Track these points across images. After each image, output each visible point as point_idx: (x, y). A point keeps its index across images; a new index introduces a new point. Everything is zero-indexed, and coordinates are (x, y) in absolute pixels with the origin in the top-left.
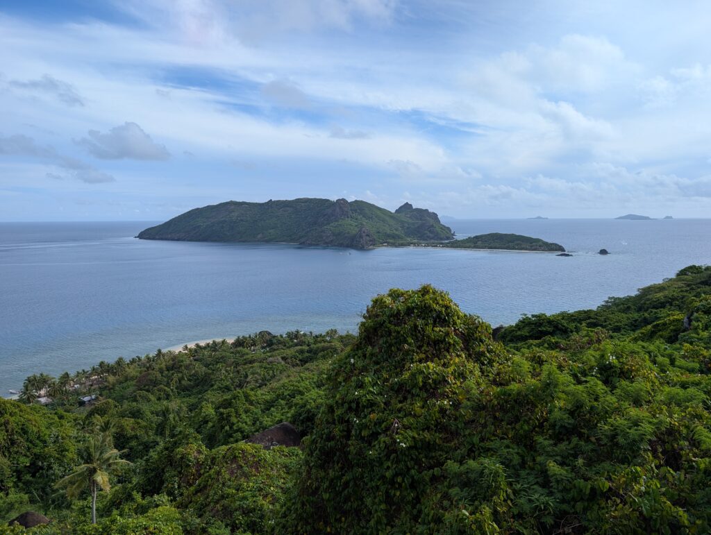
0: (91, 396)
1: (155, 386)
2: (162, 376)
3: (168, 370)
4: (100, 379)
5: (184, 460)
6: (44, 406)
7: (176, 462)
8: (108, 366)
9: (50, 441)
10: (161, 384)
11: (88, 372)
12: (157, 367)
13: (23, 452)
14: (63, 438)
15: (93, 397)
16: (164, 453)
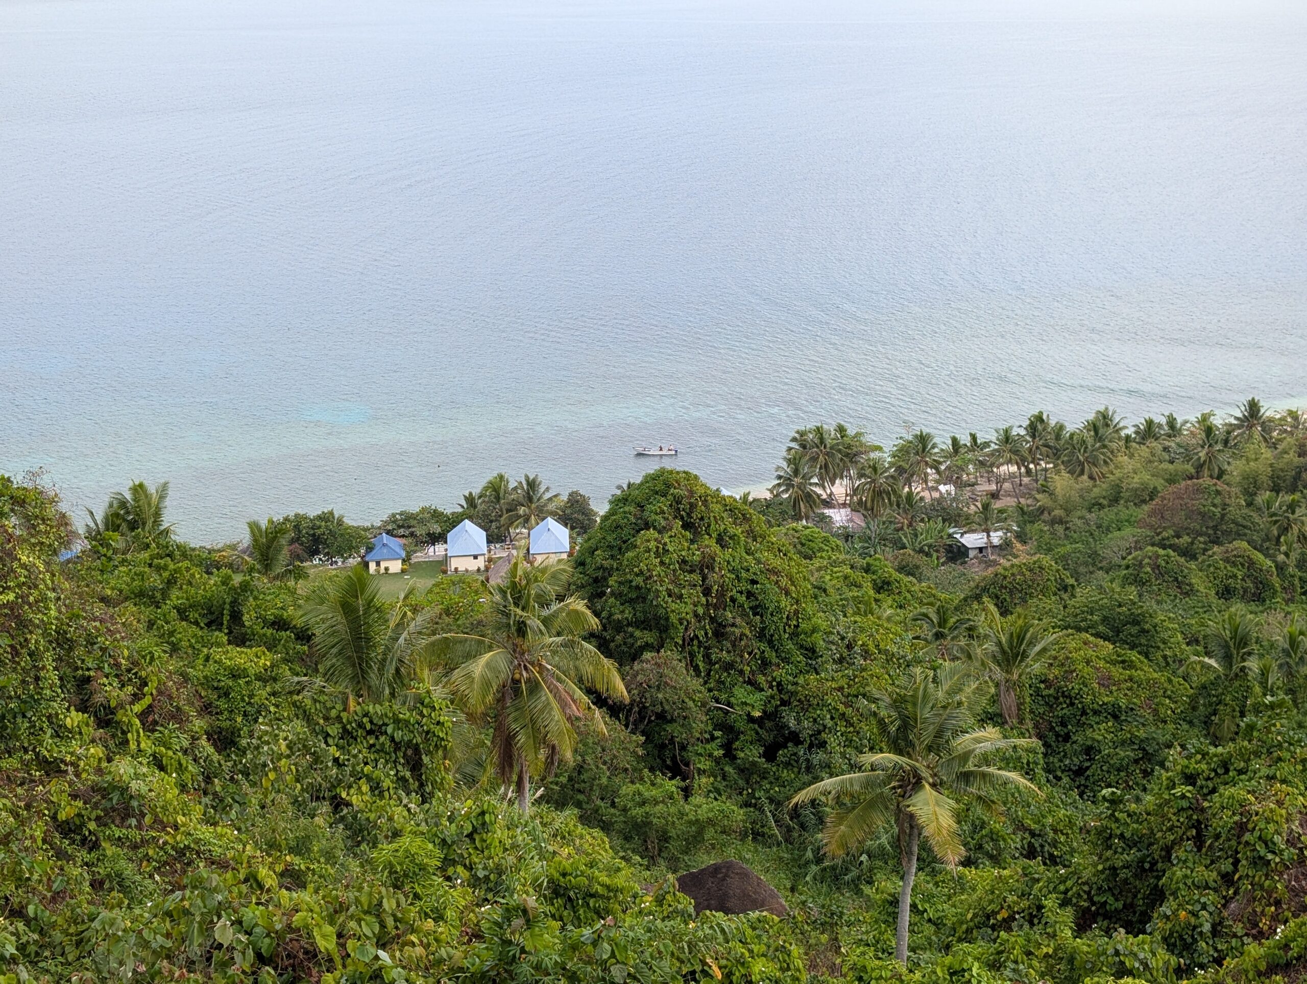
0: (988, 531)
1: (1216, 542)
2: (1249, 504)
3: (1276, 489)
4: (1026, 480)
5: (1247, 837)
6: (838, 536)
7: (1217, 837)
8: (1058, 437)
9: (829, 653)
10: (1239, 536)
11: (987, 444)
12: (1236, 468)
13: (747, 669)
14: (866, 654)
15: (996, 537)
16: (1177, 791)
